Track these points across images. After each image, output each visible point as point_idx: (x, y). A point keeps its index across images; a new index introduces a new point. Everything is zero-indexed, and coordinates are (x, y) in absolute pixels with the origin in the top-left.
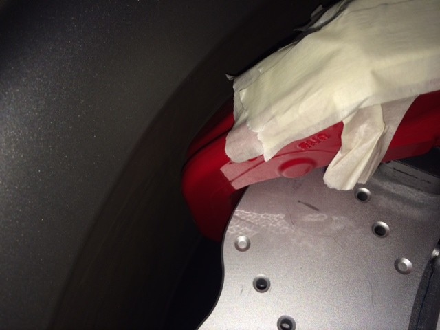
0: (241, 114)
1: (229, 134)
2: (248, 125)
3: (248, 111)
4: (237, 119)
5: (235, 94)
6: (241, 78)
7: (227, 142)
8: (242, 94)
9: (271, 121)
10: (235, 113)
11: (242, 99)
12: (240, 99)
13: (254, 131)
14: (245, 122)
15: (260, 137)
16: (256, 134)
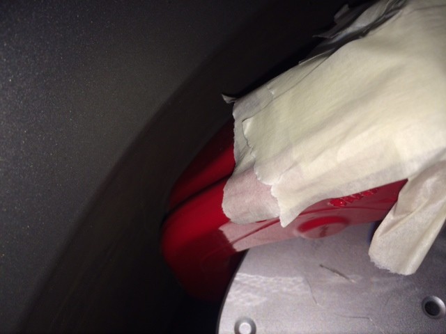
0: (245, 154)
1: (228, 182)
2: (257, 173)
3: (256, 152)
4: (240, 161)
5: (236, 124)
6: (244, 102)
7: (225, 195)
8: (246, 125)
9: (291, 171)
10: (235, 151)
11: (245, 133)
12: (243, 131)
13: (265, 183)
14: (251, 168)
15: (274, 192)
16: (269, 188)
